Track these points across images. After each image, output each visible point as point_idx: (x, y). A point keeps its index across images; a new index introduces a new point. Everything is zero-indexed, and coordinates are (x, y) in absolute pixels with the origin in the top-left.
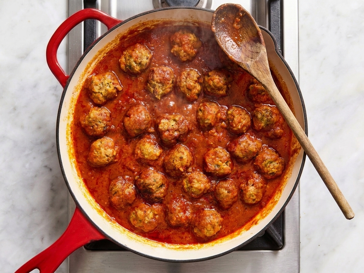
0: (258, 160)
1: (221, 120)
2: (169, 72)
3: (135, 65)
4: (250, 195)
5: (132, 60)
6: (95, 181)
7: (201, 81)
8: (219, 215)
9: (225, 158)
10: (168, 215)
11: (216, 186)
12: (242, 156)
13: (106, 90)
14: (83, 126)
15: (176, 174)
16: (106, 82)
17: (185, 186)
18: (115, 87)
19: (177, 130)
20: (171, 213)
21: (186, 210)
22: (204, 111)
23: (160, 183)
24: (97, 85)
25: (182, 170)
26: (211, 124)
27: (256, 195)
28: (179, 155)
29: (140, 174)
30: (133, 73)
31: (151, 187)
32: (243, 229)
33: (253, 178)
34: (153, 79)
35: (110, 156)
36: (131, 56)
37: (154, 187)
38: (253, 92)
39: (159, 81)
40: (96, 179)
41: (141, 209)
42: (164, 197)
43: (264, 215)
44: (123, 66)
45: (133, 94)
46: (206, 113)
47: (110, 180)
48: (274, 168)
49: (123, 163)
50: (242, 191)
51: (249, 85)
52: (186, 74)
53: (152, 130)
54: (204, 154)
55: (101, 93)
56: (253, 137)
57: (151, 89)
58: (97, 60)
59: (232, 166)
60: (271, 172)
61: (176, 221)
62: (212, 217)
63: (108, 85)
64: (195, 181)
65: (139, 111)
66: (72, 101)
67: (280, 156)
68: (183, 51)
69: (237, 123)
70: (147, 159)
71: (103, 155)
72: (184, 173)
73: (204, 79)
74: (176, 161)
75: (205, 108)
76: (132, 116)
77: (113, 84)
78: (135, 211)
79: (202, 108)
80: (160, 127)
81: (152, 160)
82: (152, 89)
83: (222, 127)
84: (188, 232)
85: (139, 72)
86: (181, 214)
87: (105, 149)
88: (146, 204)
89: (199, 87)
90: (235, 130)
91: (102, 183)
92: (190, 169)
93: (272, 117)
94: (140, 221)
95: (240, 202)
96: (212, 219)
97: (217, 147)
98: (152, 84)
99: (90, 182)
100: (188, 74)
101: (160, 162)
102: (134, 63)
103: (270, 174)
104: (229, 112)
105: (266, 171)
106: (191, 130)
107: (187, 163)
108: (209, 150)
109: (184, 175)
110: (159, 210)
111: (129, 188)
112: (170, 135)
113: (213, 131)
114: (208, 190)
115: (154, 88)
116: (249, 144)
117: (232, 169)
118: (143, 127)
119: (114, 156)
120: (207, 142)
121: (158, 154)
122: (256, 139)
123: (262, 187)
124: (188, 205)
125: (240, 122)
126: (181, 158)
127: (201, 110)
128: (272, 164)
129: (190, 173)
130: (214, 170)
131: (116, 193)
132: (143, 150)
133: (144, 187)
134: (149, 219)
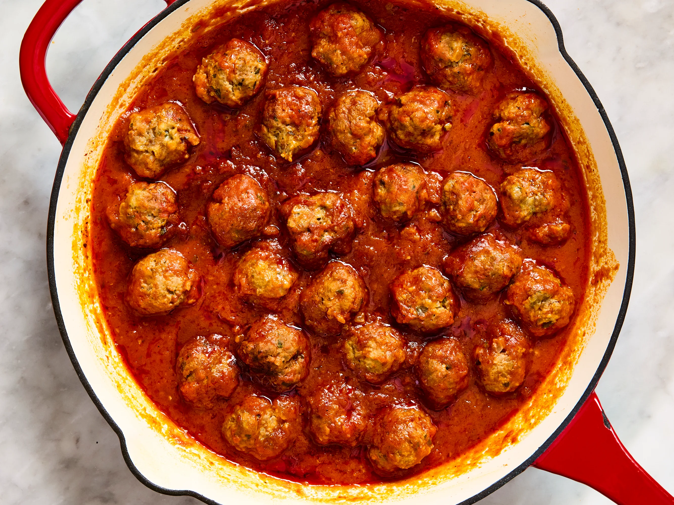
0: (513, 294)
1: (430, 205)
2: (309, 99)
3: (229, 87)
4: (499, 372)
5: (222, 76)
6: (143, 350)
7: (384, 116)
8: (427, 421)
9: (440, 290)
10: (311, 423)
11: (420, 354)
12: (476, 286)
13: (163, 146)
14: (113, 225)
15: (329, 330)
16: (163, 127)
17: (351, 355)
18: (181, 139)
19: (330, 229)
20: (319, 417)
21: (352, 409)
22: (390, 186)
23: (293, 349)
24: (140, 134)
25: (341, 318)
26: (405, 213)
27: (511, 373)
28: (334, 286)
29: (246, 329)
30: (226, 104)
31: (272, 359)
32: (483, 452)
33: (503, 334)
34: (274, 117)
35: (177, 292)
36: (220, 68)
37: (278, 361)
38: (501, 138)
39: (288, 119)
40: (146, 346)
41: (250, 411)
42: (302, 380)
43: (533, 421)
44: (201, 90)
45: (230, 151)
46: (395, 188)
47: (178, 346)
48: (552, 311)
49: (208, 307)
50: (479, 363)
51: (490, 125)
52: (348, 101)
53: (271, 229)
54: (393, 282)
55: (153, 153)
56: (502, 242)
57: (269, 138)
58: (140, 77)
59: (456, 308)
60: (544, 321)
61: (329, 435)
62: (411, 424)
63: (167, 133)
64: (372, 344)
65: (242, 187)
66: (85, 173)
67: (563, 283)
68: (339, 52)
69: (464, 209)
70: (261, 297)
71: (162, 290)
72: (347, 328)
73: (390, 113)
74: (329, 300)
75: (391, 178)
76: (226, 200)
77: (179, 130)
78: (236, 414)
79: (386, 178)
80: (291, 223)
81: (273, 299)
82: (273, 139)
83: (432, 221)
84: (358, 459)
85: (239, 102)
86: (340, 420)
87: (165, 277)
88: (261, 398)
89: (378, 131)
90: (460, 227)
91: (159, 353)
92: (360, 318)
93: (544, 196)
94: (249, 437)
95: (475, 389)
96: (411, 430)
97: (421, 266)
98: (272, 127)
99: (132, 352)
100: (354, 103)
101: (292, 302)
102: (227, 83)
103: (544, 324)
104: (447, 187)
105: (532, 319)
106: (360, 229)
107: (353, 303)
108: (403, 273)
109: (346, 331)
110: (289, 411)
111: (221, 362)
112: (314, 241)
113: (412, 229)
114: (401, 364)
115: (277, 135)
116: (494, 259)
117: (455, 315)
118: (253, 225)
119: (185, 292)
120: (399, 254)
121: (287, 284)
122: (508, 246)
123: (524, 355)
124: (356, 398)
125: (471, 209)
126: (340, 294)
127: (383, 183)
128: (547, 304)
129: (361, 326)
130: (415, 319)
131: (191, 373)
132: (253, 276)
133: (256, 359)
134: (267, 431)
